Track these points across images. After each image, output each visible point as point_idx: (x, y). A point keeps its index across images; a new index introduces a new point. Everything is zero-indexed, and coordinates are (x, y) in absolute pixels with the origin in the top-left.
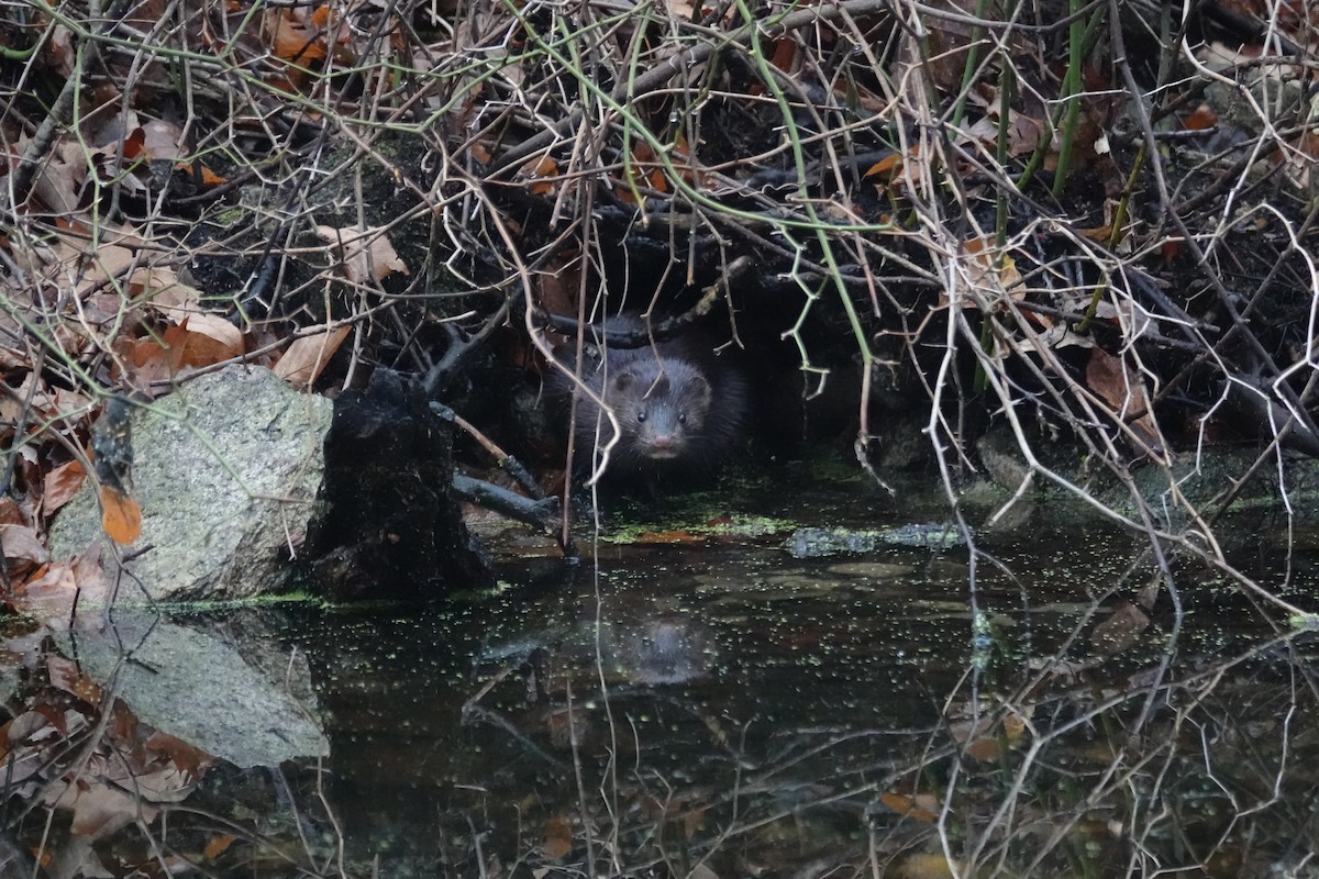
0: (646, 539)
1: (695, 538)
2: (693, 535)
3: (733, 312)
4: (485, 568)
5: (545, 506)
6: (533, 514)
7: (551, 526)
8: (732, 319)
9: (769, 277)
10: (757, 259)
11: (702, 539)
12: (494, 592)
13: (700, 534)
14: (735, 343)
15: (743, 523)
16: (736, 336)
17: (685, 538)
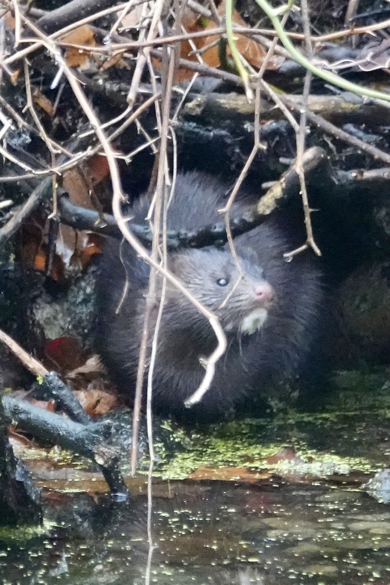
0: (200, 476)
1: (257, 476)
2: (254, 472)
3: (308, 211)
4: (33, 502)
5: (97, 432)
6: (82, 440)
7: (102, 455)
8: (308, 220)
9: (341, 173)
10: (330, 151)
11: (265, 477)
12: (39, 530)
13: (263, 471)
14: (310, 249)
15: (310, 460)
16: (311, 240)
17: (246, 475)
